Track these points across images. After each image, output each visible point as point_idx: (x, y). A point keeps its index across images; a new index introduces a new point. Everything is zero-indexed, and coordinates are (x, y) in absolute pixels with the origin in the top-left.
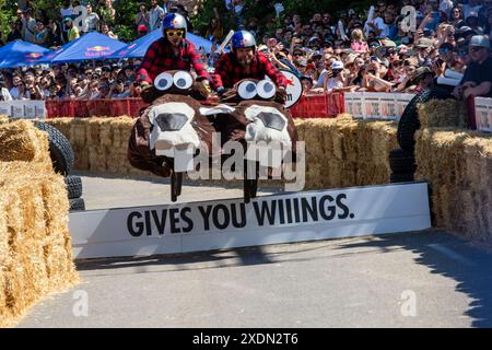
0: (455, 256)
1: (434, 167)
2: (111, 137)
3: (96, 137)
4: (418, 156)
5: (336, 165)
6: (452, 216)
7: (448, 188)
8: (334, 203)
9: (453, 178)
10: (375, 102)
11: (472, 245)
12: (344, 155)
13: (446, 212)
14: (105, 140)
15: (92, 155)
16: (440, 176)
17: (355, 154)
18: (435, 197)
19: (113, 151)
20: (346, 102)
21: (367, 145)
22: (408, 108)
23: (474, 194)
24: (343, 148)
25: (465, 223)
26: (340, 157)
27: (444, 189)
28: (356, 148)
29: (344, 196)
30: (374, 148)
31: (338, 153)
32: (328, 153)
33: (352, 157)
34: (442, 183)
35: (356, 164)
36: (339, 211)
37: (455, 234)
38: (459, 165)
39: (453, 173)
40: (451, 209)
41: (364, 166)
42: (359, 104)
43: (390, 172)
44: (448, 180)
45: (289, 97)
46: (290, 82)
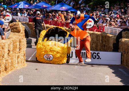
0: (125, 73)
1: (124, 49)
4: (120, 45)
5: (100, 45)
6: (126, 62)
7: (126, 55)
8: (96, 55)
10: (112, 30)
12: (102, 42)
13: (125, 61)
16: (125, 51)
17: (105, 43)
18: (123, 57)
20: (105, 29)
21: (108, 41)
22: (120, 32)
26: (101, 43)
27: (125, 55)
28: (105, 41)
29: (99, 53)
30: (110, 42)
32: (98, 41)
33: (104, 43)
34: (125, 53)
35: (105, 45)
36: (97, 57)
37: (126, 67)
39: (128, 51)
40: (126, 60)
41: (107, 46)
42: (108, 30)
43: (113, 48)
44: (127, 53)
45: (90, 25)
46: (91, 21)
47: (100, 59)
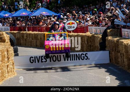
0: (116, 70)
1: (111, 47)
2: (27, 37)
3: (23, 36)
4: (107, 44)
5: (86, 46)
6: (115, 60)
7: (114, 52)
8: (84, 56)
9: (116, 50)
10: (96, 29)
11: (120, 67)
12: (88, 43)
13: (113, 58)
14: (25, 38)
15: (22, 41)
16: (112, 49)
17: (90, 43)
18: (111, 55)
19: (27, 40)
20: (89, 29)
21: (94, 41)
23: (121, 54)
24: (87, 41)
25: (119, 62)
27: (113, 53)
28: (91, 41)
29: (87, 54)
30: (96, 41)
31: (86, 42)
32: (83, 42)
34: (113, 51)
35: (91, 45)
36: (86, 58)
37: (116, 64)
38: (117, 46)
39: (116, 48)
40: (115, 58)
41: (93, 46)
42: (92, 30)
43: (99, 47)
44: (114, 50)
45: (74, 27)
46: (74, 23)
47: (89, 59)
